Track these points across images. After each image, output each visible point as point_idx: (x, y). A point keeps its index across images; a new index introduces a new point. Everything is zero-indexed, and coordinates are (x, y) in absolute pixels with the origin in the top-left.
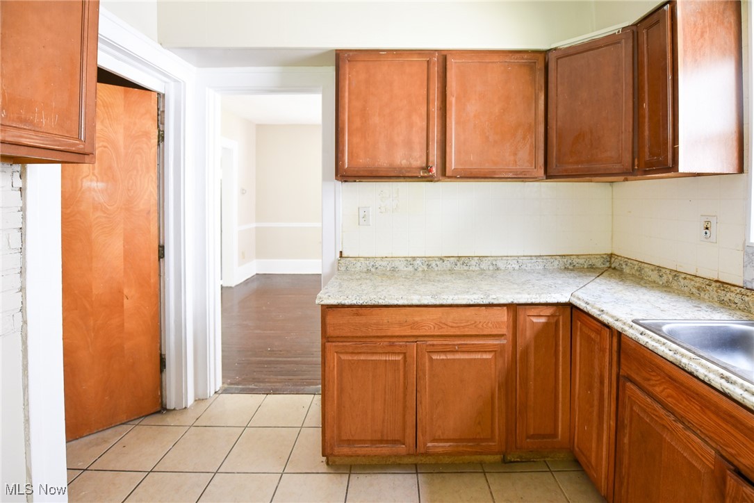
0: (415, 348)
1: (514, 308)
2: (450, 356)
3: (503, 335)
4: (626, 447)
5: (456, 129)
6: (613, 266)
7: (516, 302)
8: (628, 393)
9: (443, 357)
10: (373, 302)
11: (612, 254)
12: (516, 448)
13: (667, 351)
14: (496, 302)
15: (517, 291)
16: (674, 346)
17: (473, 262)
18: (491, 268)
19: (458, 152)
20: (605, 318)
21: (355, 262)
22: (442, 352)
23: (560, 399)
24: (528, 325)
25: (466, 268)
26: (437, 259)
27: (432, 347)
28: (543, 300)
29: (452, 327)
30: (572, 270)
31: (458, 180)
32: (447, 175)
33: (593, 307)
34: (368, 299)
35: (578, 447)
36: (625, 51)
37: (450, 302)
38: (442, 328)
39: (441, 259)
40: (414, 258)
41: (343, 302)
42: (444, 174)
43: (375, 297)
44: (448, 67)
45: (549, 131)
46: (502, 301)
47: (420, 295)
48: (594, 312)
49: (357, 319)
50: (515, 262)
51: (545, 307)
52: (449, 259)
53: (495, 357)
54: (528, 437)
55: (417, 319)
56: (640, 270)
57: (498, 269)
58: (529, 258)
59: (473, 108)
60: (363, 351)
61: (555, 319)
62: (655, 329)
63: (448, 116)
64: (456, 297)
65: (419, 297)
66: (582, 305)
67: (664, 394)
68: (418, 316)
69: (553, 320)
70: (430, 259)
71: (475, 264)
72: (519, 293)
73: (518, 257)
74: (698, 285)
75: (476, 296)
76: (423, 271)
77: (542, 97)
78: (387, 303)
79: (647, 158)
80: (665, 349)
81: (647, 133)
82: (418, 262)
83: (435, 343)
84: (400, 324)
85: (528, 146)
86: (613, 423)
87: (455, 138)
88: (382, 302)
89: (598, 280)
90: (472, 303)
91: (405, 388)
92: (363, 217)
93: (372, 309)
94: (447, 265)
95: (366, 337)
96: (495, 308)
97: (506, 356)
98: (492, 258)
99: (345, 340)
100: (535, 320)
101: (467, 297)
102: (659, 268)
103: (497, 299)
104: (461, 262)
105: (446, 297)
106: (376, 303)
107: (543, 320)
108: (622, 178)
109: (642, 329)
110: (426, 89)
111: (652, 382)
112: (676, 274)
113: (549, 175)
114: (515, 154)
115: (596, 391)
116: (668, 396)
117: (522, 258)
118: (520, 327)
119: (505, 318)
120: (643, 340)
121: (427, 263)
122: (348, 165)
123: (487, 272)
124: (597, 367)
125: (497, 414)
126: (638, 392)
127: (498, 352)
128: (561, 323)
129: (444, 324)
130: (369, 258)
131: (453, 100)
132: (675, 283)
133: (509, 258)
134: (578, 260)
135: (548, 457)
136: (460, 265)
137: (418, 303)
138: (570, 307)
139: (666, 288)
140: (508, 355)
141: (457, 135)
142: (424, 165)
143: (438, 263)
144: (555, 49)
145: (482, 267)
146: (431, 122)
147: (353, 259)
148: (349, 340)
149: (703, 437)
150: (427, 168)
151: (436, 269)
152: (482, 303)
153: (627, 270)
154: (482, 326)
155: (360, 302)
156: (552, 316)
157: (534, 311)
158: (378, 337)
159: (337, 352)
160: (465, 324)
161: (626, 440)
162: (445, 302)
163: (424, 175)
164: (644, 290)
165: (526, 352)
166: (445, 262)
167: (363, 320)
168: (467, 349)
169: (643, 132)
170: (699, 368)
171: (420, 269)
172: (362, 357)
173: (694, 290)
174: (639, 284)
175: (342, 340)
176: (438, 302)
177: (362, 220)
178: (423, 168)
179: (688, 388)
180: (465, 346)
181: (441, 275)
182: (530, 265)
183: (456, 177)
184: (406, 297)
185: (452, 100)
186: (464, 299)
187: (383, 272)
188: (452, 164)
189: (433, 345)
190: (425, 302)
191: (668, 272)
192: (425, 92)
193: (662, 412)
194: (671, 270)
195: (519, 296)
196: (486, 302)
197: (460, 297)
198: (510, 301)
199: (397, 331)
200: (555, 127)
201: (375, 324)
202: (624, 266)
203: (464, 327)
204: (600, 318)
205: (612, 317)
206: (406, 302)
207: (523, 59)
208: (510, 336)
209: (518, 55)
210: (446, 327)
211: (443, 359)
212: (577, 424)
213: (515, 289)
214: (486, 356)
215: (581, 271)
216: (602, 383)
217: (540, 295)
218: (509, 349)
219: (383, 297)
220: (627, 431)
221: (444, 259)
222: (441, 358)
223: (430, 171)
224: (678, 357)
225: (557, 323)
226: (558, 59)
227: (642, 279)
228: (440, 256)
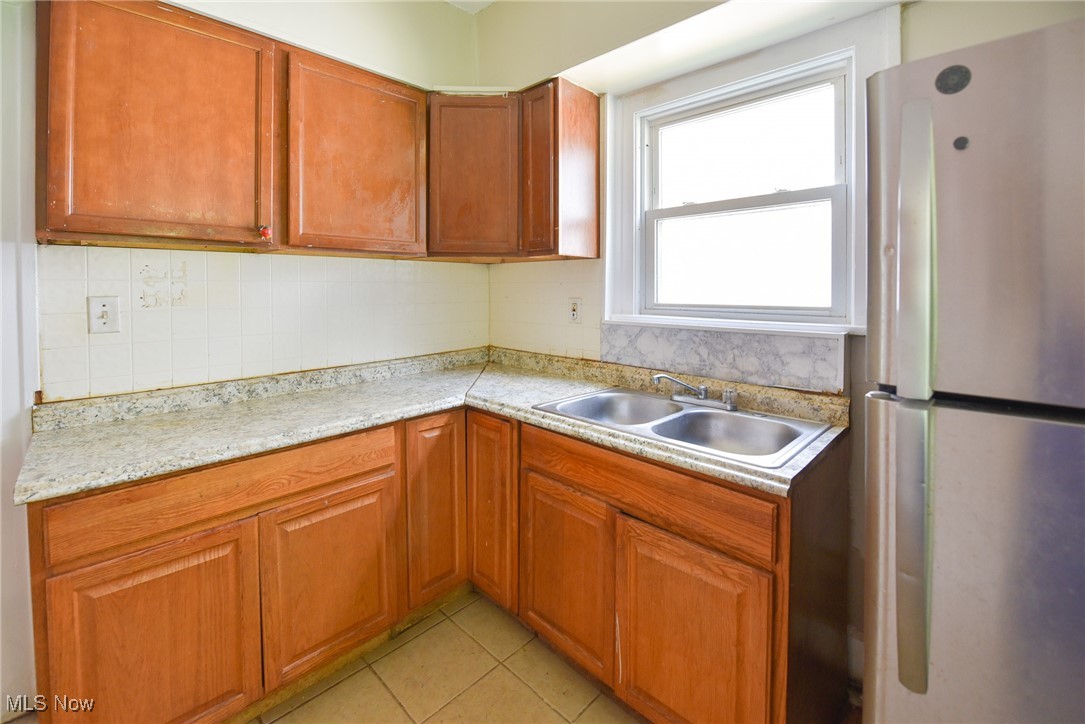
0: (256, 525)
1: (402, 425)
2: (315, 519)
3: (389, 466)
4: (531, 542)
5: (305, 172)
6: (491, 360)
7: (406, 416)
8: (531, 483)
9: (305, 523)
10: (168, 468)
11: (489, 346)
12: (409, 608)
13: (566, 426)
14: (381, 422)
15: (404, 402)
16: (572, 421)
17: (327, 377)
18: (353, 381)
19: (309, 209)
20: (507, 412)
21: (81, 409)
22: (302, 516)
23: (457, 524)
24: (419, 443)
25: (315, 387)
26: (265, 380)
27: (286, 515)
28: (437, 408)
29: (318, 473)
30: (453, 369)
31: (311, 252)
32: (292, 242)
33: (492, 403)
34: (156, 464)
35: (478, 572)
36: (511, 117)
37: (315, 436)
38: (302, 479)
39: (273, 378)
40: (221, 384)
41: (94, 484)
42: (286, 239)
43: (170, 458)
44: (292, 72)
45: (432, 195)
46: (390, 419)
47: (261, 436)
48: (494, 408)
49: (129, 510)
50: (386, 368)
51: (439, 416)
52: (286, 377)
53: (381, 498)
54: (423, 588)
55: (257, 476)
56: (519, 359)
57: (363, 382)
58: (403, 361)
59: (331, 145)
60: (146, 565)
61: (450, 427)
62: (551, 410)
63: (291, 150)
64: (324, 427)
65: (258, 441)
66: (480, 404)
67: (565, 470)
68: (259, 472)
69: (447, 431)
70: (253, 381)
71: (330, 378)
72: (407, 405)
73: (389, 361)
74: (568, 365)
75: (353, 420)
76: (241, 402)
77: (423, 150)
78: (200, 463)
79: (532, 239)
80: (565, 426)
81: (531, 212)
82: (229, 389)
83: (291, 506)
84: (227, 494)
85: (407, 212)
86: (515, 524)
87: (305, 189)
88: (186, 464)
89: (483, 376)
90: (348, 430)
91: (240, 597)
92: (99, 317)
93: (164, 482)
94: (285, 386)
95: (152, 537)
96: (379, 431)
97: (395, 492)
98: (354, 368)
99: (100, 558)
100: (427, 435)
101: (340, 423)
102: (535, 355)
103: (382, 417)
104: (308, 380)
105: (307, 430)
106: (176, 468)
107: (436, 433)
108: (499, 259)
109: (543, 413)
110: (253, 98)
111: (553, 463)
112: (550, 358)
113: (432, 252)
114: (391, 220)
115: (497, 497)
116: (568, 471)
117: (394, 362)
118: (410, 449)
119: (392, 442)
120: (546, 423)
121: (247, 388)
122: (75, 210)
123: (349, 388)
124: (497, 470)
125: (385, 575)
126: (540, 478)
127: (382, 490)
128: (455, 432)
129: (306, 472)
130: (117, 396)
131: (301, 127)
132: (550, 367)
133: (377, 364)
134: (457, 357)
135: (441, 604)
136: (307, 383)
137: (260, 449)
138: (467, 409)
139: (543, 373)
140: (397, 490)
141: (307, 183)
142: (252, 225)
143: (268, 385)
144: (438, 93)
145: (340, 382)
146: (263, 155)
147: (76, 403)
148: (109, 556)
149: (596, 495)
150: (258, 230)
151: (265, 395)
152: (363, 427)
153: (506, 362)
154: (363, 460)
155: (138, 474)
156: (446, 425)
157: (426, 425)
158: (179, 529)
159: (78, 590)
160: (338, 464)
161: (530, 535)
162: (307, 438)
163: (251, 240)
164: (526, 379)
165: (417, 480)
166: (281, 382)
167: (145, 506)
168: (343, 499)
169: (528, 210)
170: (593, 433)
171: (235, 400)
172: (145, 578)
173: (566, 371)
174: (520, 373)
175: (91, 560)
176: (295, 441)
177: (96, 324)
178: (249, 229)
179: (584, 456)
180: (338, 496)
181: (277, 403)
182: (404, 370)
183: (306, 247)
184: (236, 445)
185: (298, 126)
186: (336, 427)
187: (156, 418)
188: (300, 225)
189: (288, 510)
190: (273, 444)
191: (543, 357)
192: (252, 102)
193: (562, 488)
194: (546, 355)
195: (410, 408)
196: (368, 424)
197: (330, 425)
198: (399, 417)
199: (220, 506)
200: (438, 192)
201: (172, 508)
202: (503, 358)
203: (336, 469)
204: (501, 413)
205: (514, 408)
206: (237, 453)
207: (400, 93)
208: (398, 465)
209: (394, 87)
210: (309, 475)
211: (305, 527)
212: (475, 545)
213: (398, 401)
214: (368, 501)
215: (463, 370)
216: (503, 484)
217: (433, 401)
218: (398, 482)
219: (188, 455)
220: (531, 525)
221: (278, 377)
222: (302, 526)
223: (265, 234)
224: (576, 429)
225: (451, 435)
226: (441, 106)
227: (521, 368)
228: (269, 373)
